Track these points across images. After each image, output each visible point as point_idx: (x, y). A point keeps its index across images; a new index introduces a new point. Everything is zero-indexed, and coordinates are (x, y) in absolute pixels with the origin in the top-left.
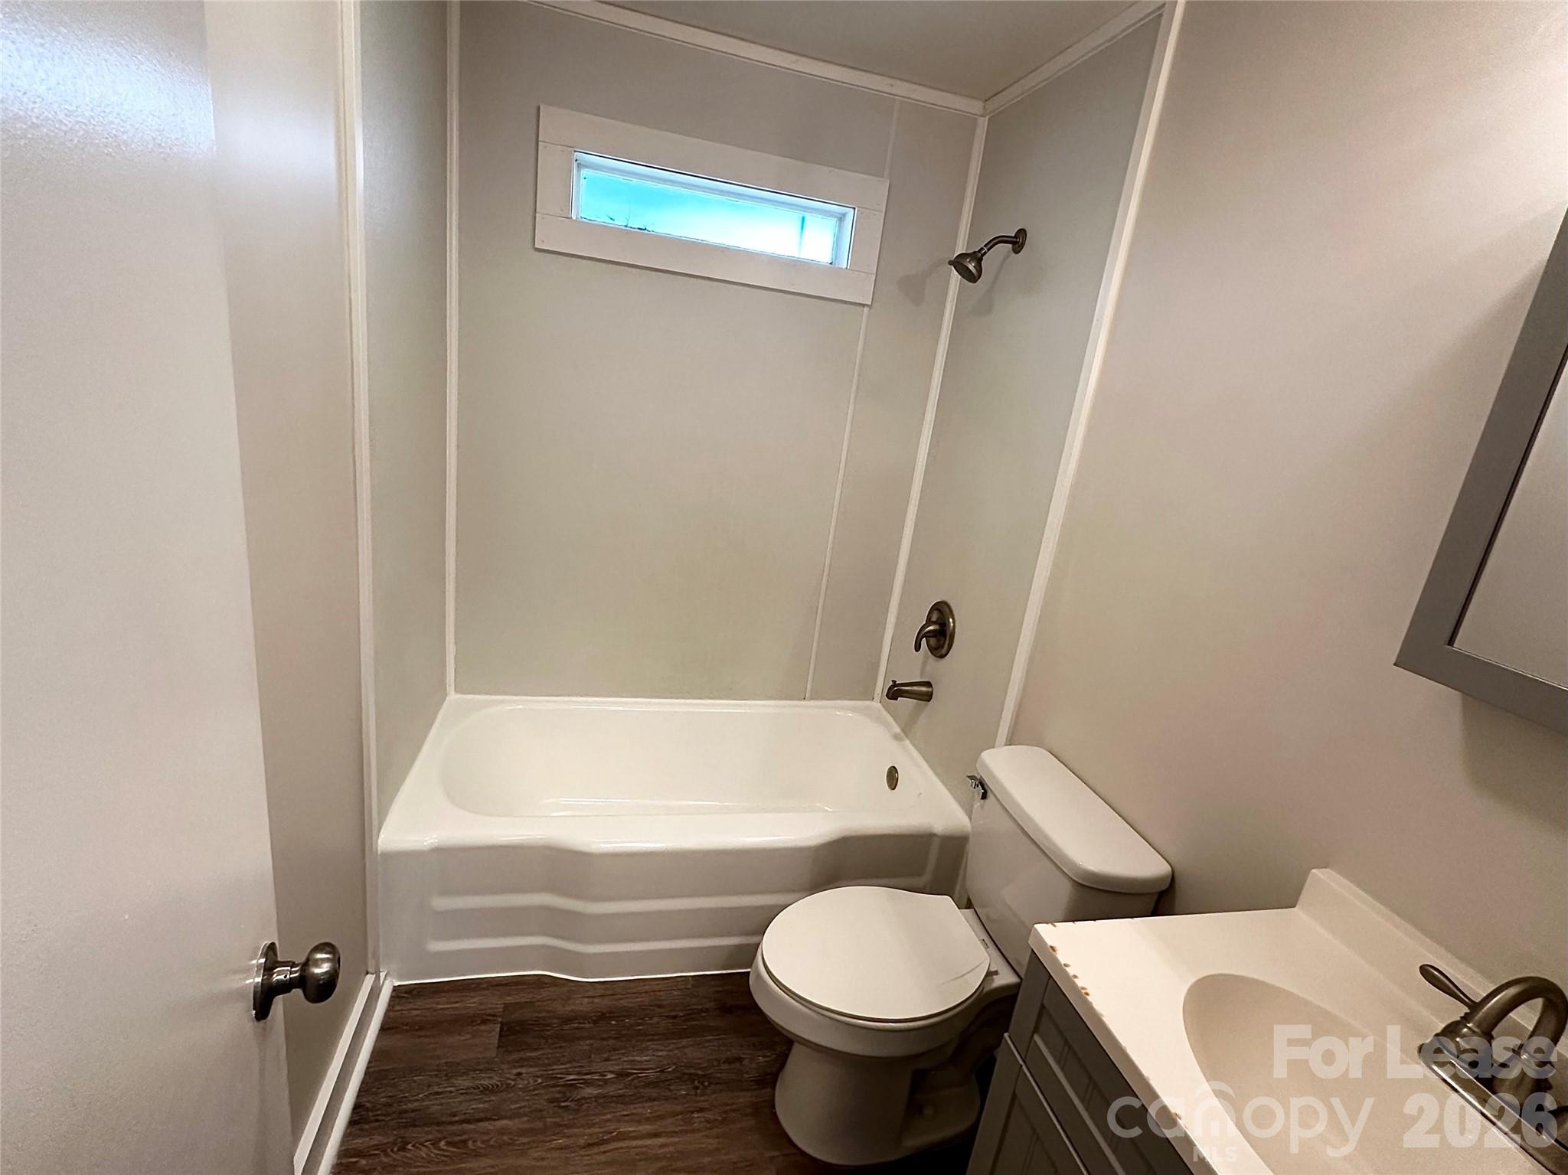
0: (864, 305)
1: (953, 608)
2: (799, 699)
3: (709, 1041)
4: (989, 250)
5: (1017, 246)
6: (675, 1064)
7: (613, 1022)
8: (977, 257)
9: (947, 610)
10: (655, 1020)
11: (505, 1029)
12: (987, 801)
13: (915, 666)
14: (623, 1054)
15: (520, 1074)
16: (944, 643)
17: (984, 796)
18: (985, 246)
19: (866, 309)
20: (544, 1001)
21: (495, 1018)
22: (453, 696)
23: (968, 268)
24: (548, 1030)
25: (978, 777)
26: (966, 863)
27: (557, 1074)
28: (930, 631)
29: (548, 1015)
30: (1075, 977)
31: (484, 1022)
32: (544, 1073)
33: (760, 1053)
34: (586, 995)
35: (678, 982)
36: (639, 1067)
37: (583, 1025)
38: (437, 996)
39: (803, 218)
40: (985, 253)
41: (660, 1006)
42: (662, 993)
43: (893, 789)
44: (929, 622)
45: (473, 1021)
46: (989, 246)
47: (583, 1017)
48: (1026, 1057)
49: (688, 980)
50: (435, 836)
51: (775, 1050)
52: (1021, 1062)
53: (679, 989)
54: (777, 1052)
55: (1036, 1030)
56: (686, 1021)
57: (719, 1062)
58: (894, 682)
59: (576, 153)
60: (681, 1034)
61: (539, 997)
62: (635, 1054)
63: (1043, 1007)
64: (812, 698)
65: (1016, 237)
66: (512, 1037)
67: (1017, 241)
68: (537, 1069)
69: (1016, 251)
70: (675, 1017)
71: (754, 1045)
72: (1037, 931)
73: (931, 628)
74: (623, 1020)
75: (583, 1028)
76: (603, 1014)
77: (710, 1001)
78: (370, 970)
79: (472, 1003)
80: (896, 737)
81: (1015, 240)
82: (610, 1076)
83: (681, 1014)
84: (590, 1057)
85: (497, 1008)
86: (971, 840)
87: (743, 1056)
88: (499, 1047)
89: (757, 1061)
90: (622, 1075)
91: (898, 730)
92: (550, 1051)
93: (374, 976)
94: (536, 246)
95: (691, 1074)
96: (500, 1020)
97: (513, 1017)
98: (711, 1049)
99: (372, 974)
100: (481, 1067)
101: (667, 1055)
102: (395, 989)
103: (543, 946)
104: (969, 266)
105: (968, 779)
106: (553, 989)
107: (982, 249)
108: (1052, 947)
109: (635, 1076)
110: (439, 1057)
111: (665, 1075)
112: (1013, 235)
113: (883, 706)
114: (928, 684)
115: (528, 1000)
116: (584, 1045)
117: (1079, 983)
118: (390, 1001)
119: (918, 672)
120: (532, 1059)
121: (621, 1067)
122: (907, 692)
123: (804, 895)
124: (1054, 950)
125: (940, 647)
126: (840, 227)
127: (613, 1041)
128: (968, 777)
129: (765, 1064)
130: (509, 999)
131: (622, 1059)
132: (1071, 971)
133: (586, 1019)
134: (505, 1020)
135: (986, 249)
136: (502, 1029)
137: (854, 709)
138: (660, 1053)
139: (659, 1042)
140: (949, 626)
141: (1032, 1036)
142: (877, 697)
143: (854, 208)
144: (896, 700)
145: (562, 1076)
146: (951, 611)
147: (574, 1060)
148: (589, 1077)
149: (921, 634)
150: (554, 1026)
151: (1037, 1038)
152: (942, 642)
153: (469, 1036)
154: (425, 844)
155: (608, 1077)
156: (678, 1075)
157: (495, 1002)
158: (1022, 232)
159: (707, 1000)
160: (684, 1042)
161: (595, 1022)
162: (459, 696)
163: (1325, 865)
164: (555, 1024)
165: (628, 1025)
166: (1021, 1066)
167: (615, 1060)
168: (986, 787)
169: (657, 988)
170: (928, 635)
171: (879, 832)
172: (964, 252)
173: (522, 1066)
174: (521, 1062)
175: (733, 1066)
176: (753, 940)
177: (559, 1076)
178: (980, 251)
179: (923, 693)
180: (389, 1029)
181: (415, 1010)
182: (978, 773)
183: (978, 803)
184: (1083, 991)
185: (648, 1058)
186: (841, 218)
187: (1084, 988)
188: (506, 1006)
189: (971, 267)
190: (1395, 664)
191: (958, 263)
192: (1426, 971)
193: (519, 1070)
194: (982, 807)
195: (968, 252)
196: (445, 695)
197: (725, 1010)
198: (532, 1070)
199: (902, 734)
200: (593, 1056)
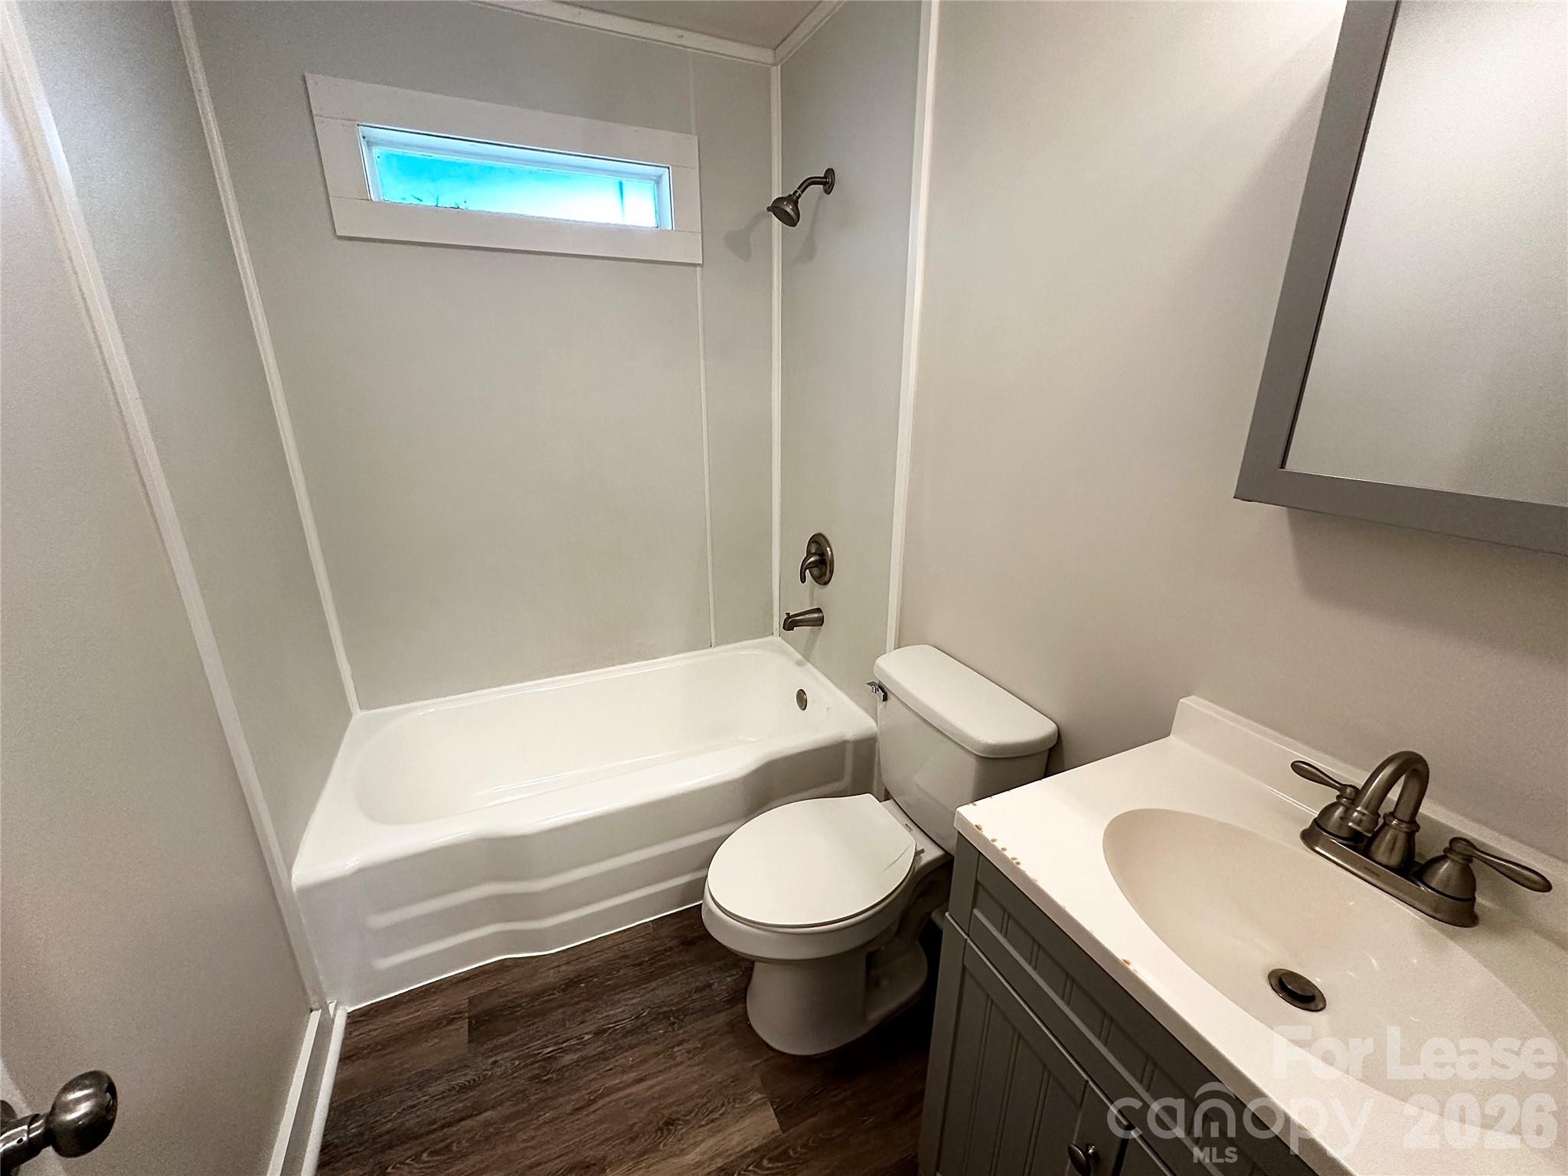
0: (695, 265)
1: (829, 538)
2: (707, 648)
3: (677, 977)
4: (802, 192)
5: (827, 186)
6: (649, 1007)
7: (583, 985)
8: (793, 200)
9: (824, 541)
10: (622, 972)
11: (474, 1022)
12: (889, 702)
13: (803, 597)
14: (596, 1013)
15: (496, 1062)
16: (826, 571)
17: (885, 698)
18: (798, 188)
19: (698, 269)
20: (510, 984)
21: (462, 1015)
22: (358, 715)
23: (786, 212)
24: (519, 1011)
25: (877, 682)
26: (879, 759)
27: (534, 1050)
28: (810, 563)
29: (515, 996)
30: (1004, 849)
31: (451, 1021)
32: (521, 1053)
33: (726, 974)
34: (552, 966)
35: (638, 930)
36: (615, 1020)
37: (552, 997)
38: (396, 1010)
39: (621, 184)
40: (800, 195)
41: (627, 957)
42: (626, 945)
43: (804, 709)
44: (809, 554)
45: (438, 1025)
46: (803, 188)
47: (553, 988)
48: (969, 930)
49: (649, 926)
50: (355, 859)
51: (741, 968)
52: (966, 937)
53: (642, 937)
54: (743, 969)
55: (974, 906)
56: (652, 964)
57: (690, 992)
58: (788, 614)
59: (360, 127)
60: (651, 977)
61: (503, 982)
62: (609, 1008)
63: (977, 883)
64: (717, 645)
65: (825, 177)
66: (482, 1028)
67: (827, 181)
68: (511, 1053)
69: (828, 191)
70: (640, 964)
71: (720, 968)
72: (960, 814)
73: (812, 559)
74: (592, 981)
75: (553, 999)
76: (571, 980)
77: (672, 940)
78: (313, 1006)
79: (436, 1007)
80: (799, 664)
81: (825, 180)
82: (587, 1037)
83: (647, 959)
84: (565, 1025)
85: (462, 1005)
86: (880, 739)
87: (712, 981)
88: (469, 1042)
89: (723, 983)
90: (598, 1033)
91: (799, 657)
92: (523, 1031)
93: (320, 1010)
94: (339, 233)
95: (666, 1012)
96: (467, 1015)
97: (480, 1008)
98: (682, 984)
99: (317, 1010)
100: (453, 1068)
101: (640, 1001)
102: (350, 1015)
103: (494, 934)
104: (786, 210)
105: (868, 686)
106: (516, 970)
107: (796, 192)
108: (976, 826)
109: (612, 1030)
110: (408, 1070)
111: (640, 1020)
112: (823, 175)
113: (784, 639)
114: (818, 610)
115: (494, 987)
116: (557, 1015)
117: (1009, 854)
118: (346, 1029)
119: (808, 603)
120: (506, 1043)
121: (596, 1026)
122: (801, 621)
123: (741, 823)
124: (980, 829)
125: (823, 575)
126: (658, 189)
127: (586, 1003)
128: (869, 684)
129: (732, 982)
130: (472, 992)
131: (597, 1018)
132: (999, 845)
133: (555, 989)
134: (471, 1014)
135: (799, 192)
136: (470, 1023)
137: (755, 647)
138: (634, 1001)
139: (630, 991)
140: (827, 553)
141: (972, 912)
142: (776, 633)
143: (669, 168)
144: (793, 629)
145: (540, 1051)
146: (827, 541)
147: (550, 1033)
148: (565, 1044)
149: (804, 567)
150: (524, 1004)
151: (976, 912)
152: (824, 571)
153: (437, 1040)
154: (347, 868)
155: (586, 1039)
156: (654, 1016)
157: (460, 999)
158: (830, 172)
159: (669, 939)
160: (653, 984)
161: (563, 990)
162: (365, 713)
163: (1188, 694)
164: (524, 1003)
165: (597, 983)
166: (966, 940)
167: (591, 1020)
168: (885, 689)
169: (619, 941)
170: (810, 566)
171: (798, 750)
172: (781, 196)
173: (496, 1055)
174: (495, 1051)
175: (705, 993)
176: (700, 874)
177: (536, 1052)
178: (794, 194)
179: (815, 619)
180: (348, 1058)
181: (377, 1029)
182: (877, 679)
183: (881, 705)
184: (1014, 862)
185: (621, 1009)
186: (658, 181)
187: (1014, 859)
188: (471, 1000)
189: (789, 209)
190: (1234, 497)
191: (776, 209)
192: (1298, 768)
193: (493, 1059)
194: (885, 707)
195: (784, 196)
196: (348, 715)
197: (688, 943)
198: (506, 1055)
199: (804, 660)
200: (568, 1023)
